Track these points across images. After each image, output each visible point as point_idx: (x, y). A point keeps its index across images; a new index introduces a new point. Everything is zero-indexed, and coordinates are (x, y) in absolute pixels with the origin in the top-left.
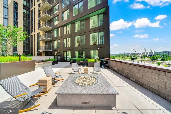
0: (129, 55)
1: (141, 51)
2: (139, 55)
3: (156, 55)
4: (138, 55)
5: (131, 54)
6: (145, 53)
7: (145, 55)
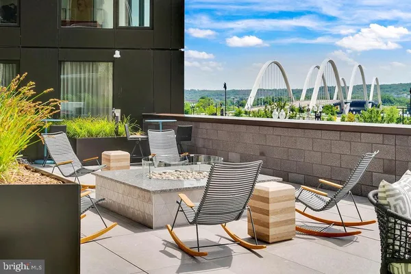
0: (250, 101)
1: (314, 75)
2: (302, 103)
3: (385, 101)
4: (296, 105)
5: (260, 91)
6: (332, 89)
7: (331, 102)
